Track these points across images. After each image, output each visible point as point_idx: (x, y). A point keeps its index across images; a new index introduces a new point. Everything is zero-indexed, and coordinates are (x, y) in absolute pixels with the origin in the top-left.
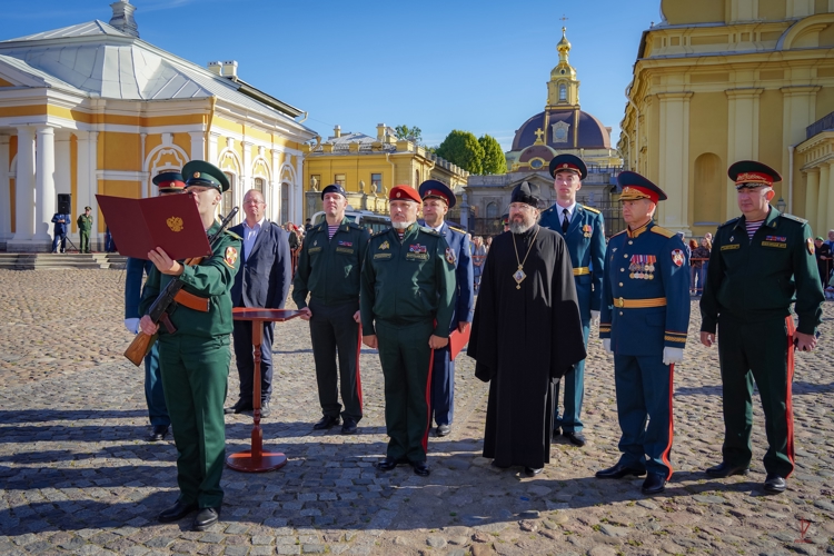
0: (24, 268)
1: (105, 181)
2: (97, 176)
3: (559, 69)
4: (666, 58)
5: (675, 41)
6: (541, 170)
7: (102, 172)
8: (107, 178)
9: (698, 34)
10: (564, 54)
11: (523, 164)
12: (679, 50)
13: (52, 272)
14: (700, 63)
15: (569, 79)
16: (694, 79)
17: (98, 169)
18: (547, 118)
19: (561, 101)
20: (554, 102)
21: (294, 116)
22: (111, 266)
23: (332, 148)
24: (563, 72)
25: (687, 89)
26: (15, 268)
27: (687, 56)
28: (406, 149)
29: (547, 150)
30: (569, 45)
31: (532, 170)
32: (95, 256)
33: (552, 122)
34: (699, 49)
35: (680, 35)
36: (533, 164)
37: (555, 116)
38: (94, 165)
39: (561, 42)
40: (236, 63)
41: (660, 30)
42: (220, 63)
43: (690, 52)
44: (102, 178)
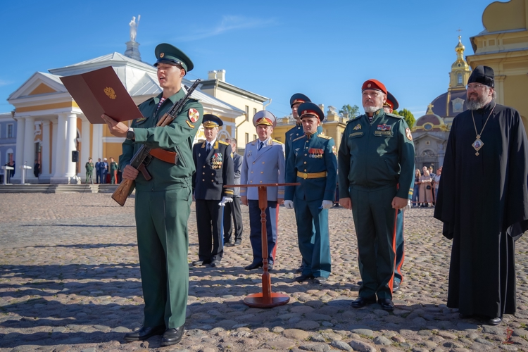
0: (50, 192)
1: (107, 143)
2: (103, 140)
3: (457, 63)
4: (485, 54)
5: (492, 43)
6: (431, 131)
7: (105, 138)
8: (108, 142)
9: (507, 37)
10: (460, 53)
11: (419, 127)
12: (494, 48)
13: (65, 194)
14: (508, 56)
15: (464, 70)
16: (505, 67)
17: (103, 136)
18: (449, 96)
19: (459, 84)
20: (454, 86)
21: (262, 102)
22: (99, 192)
23: (288, 121)
24: (459, 65)
25: (501, 73)
26: (46, 192)
27: (500, 52)
28: (334, 120)
29: (435, 117)
30: (464, 47)
31: (425, 131)
32: (91, 186)
33: (452, 98)
34: (508, 47)
35: (495, 39)
36: (426, 127)
37: (455, 94)
38: (101, 134)
39: (458, 46)
40: (224, 71)
41: (481, 36)
42: (215, 71)
43: (502, 49)
44: (105, 141)
